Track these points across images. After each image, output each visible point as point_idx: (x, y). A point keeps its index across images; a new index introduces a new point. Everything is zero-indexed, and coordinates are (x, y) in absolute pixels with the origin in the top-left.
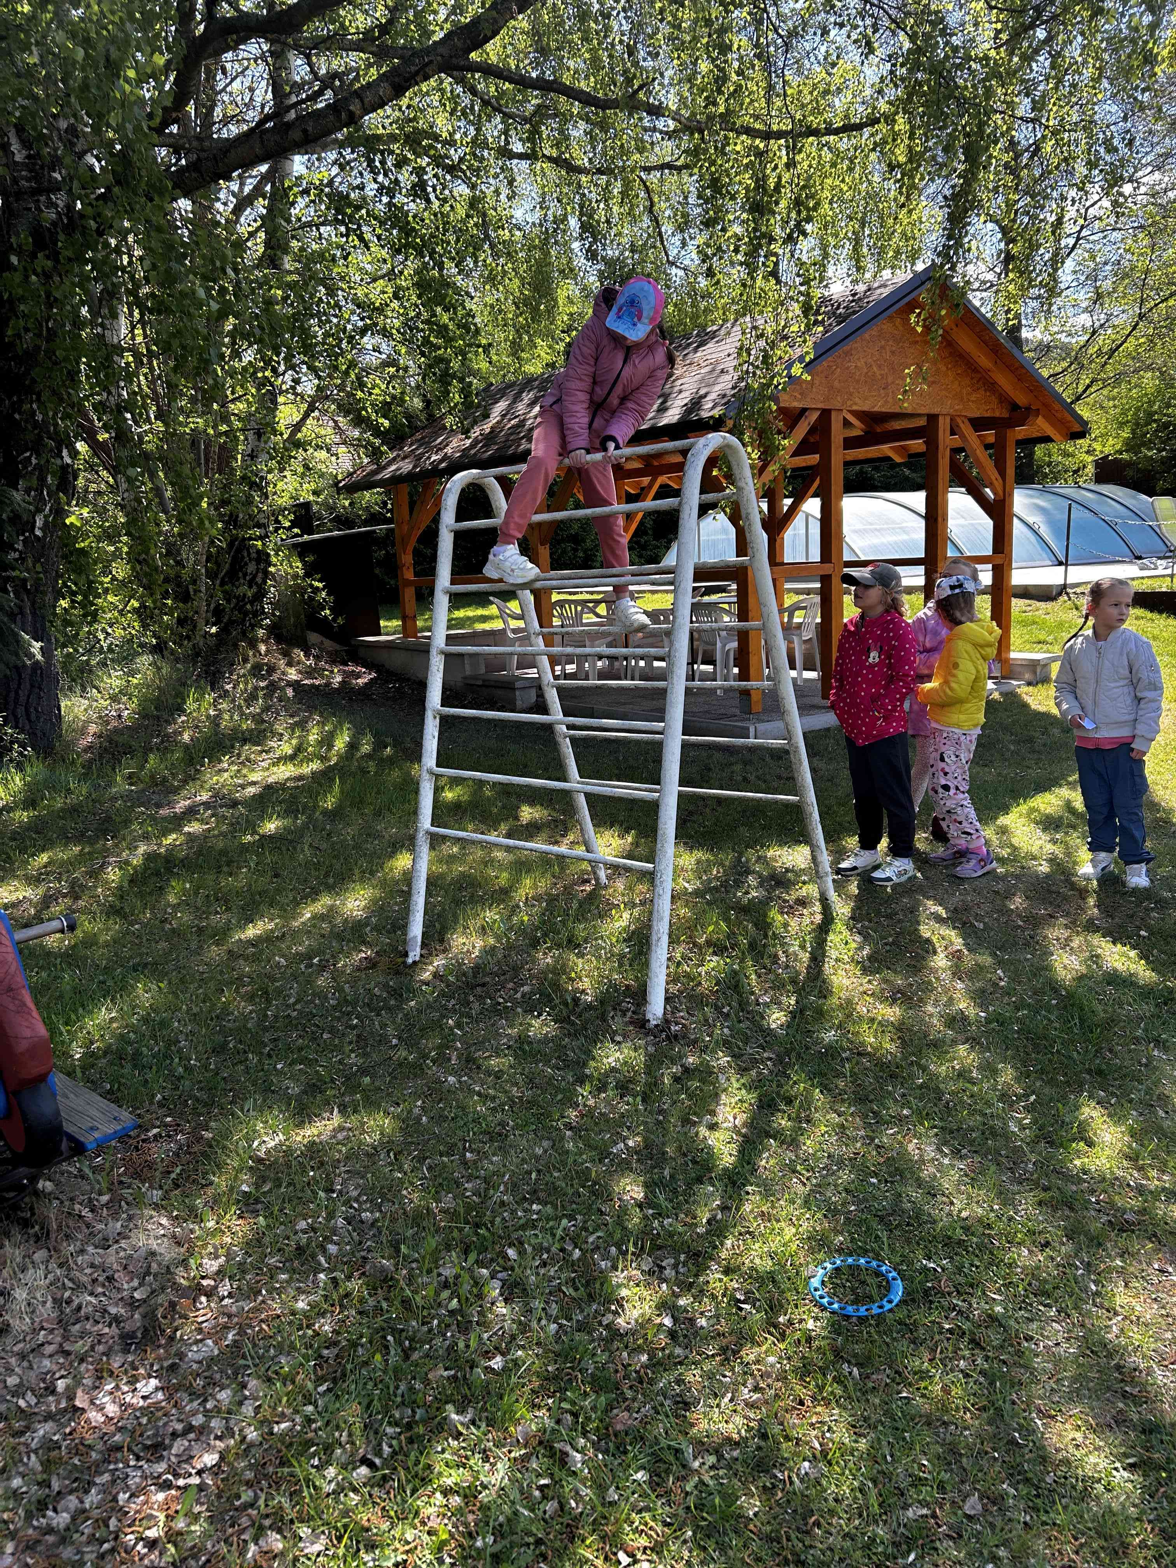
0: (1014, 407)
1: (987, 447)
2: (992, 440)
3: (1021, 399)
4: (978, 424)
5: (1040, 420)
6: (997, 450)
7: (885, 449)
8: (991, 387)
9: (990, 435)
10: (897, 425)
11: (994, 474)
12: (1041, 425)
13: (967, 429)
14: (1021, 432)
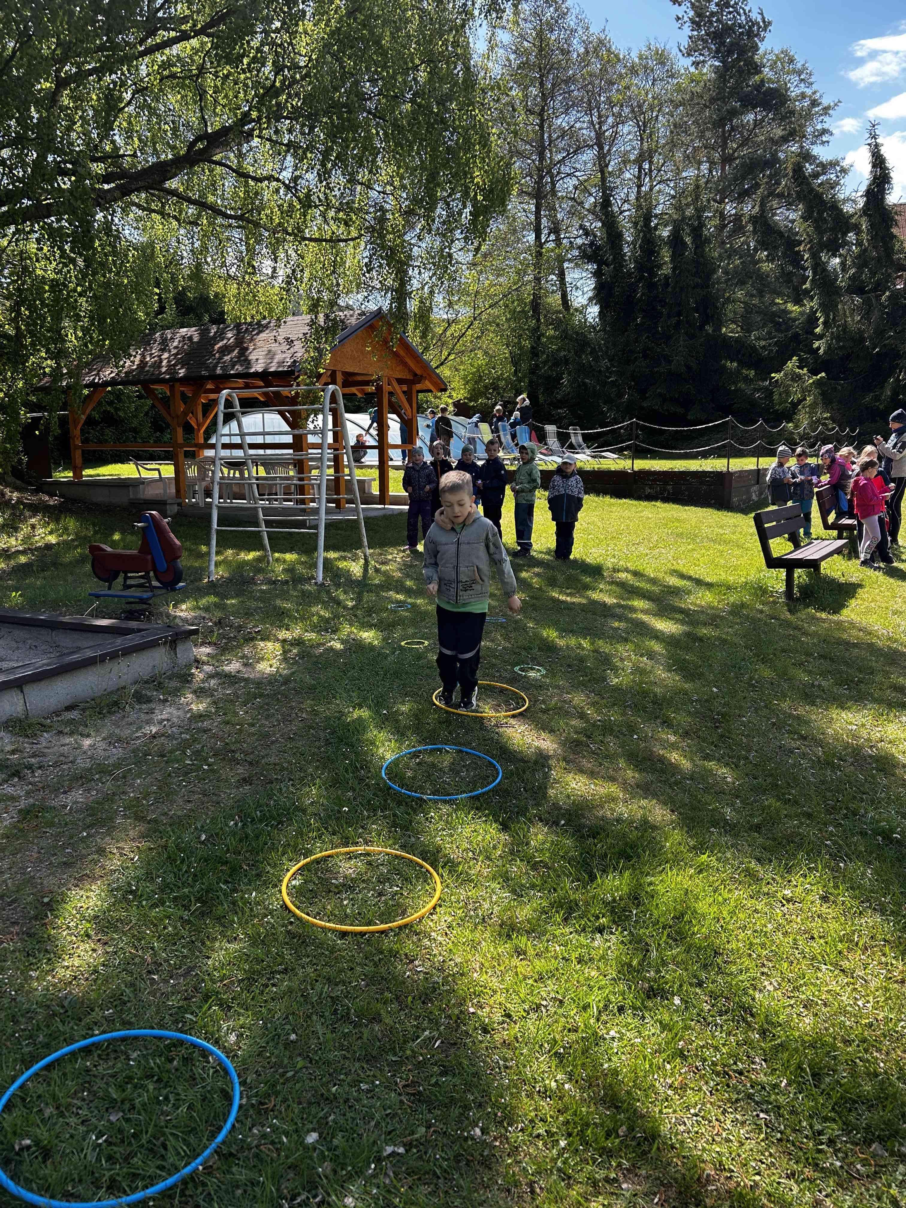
0: (415, 375)
1: (404, 392)
2: (405, 389)
3: (419, 372)
4: (400, 381)
5: (427, 382)
6: (408, 394)
7: (354, 390)
8: (405, 364)
9: (405, 388)
10: (360, 378)
11: (407, 406)
12: (428, 384)
13: (395, 384)
14: (419, 387)
